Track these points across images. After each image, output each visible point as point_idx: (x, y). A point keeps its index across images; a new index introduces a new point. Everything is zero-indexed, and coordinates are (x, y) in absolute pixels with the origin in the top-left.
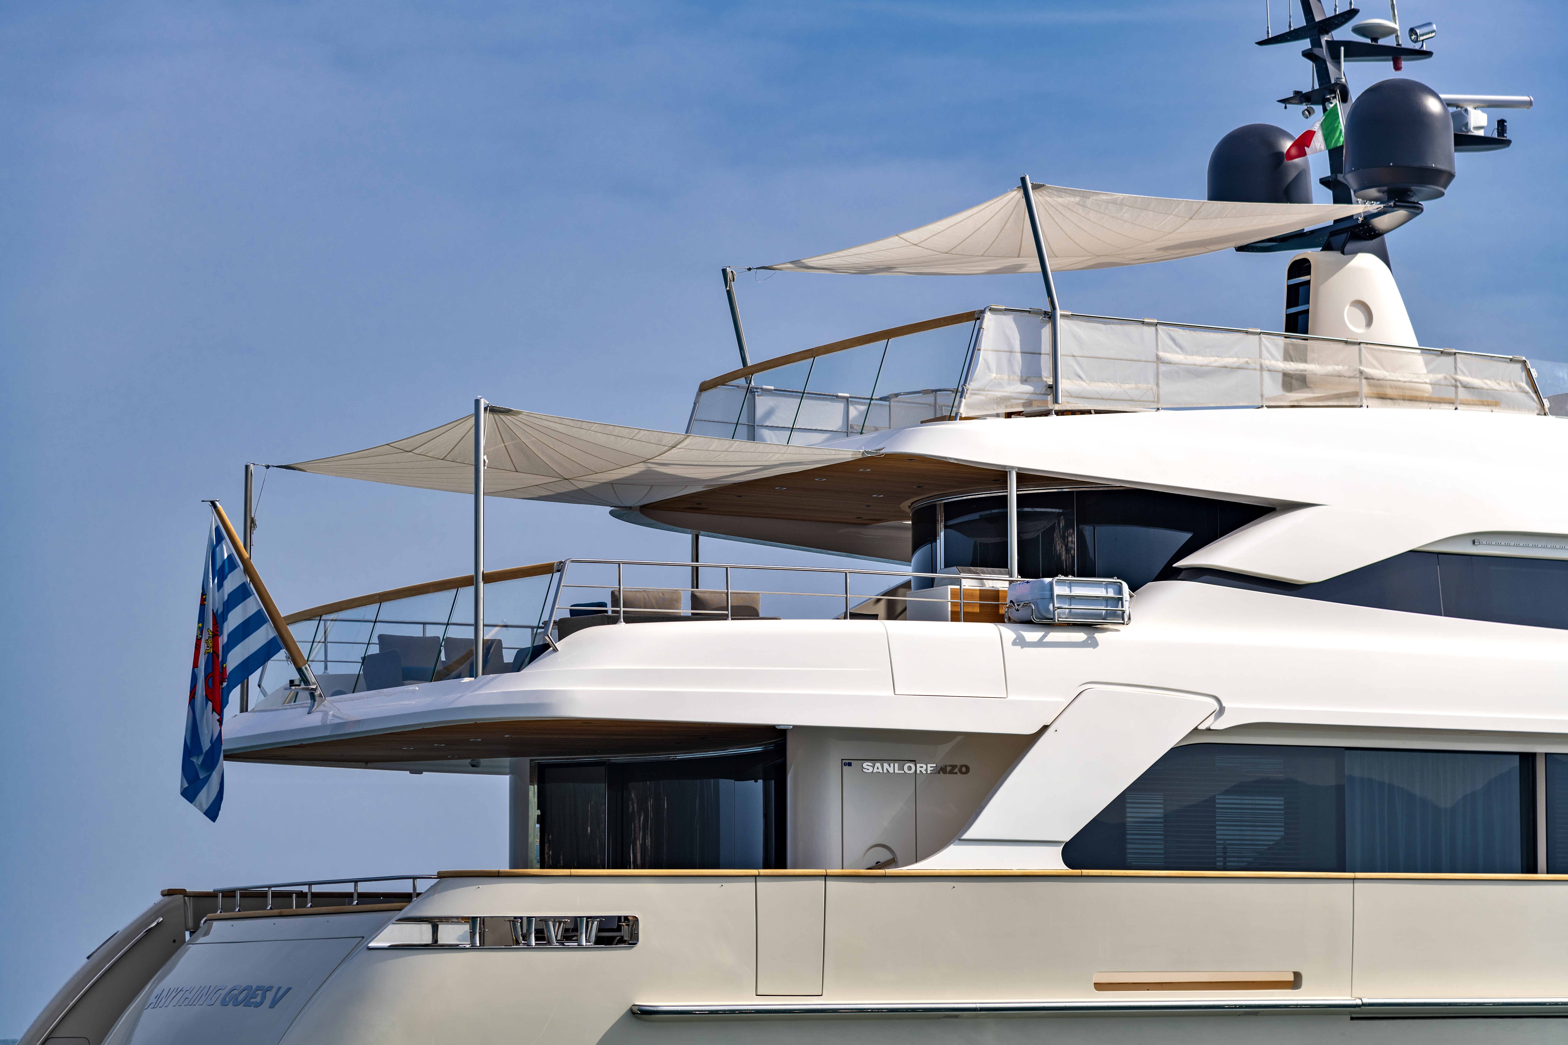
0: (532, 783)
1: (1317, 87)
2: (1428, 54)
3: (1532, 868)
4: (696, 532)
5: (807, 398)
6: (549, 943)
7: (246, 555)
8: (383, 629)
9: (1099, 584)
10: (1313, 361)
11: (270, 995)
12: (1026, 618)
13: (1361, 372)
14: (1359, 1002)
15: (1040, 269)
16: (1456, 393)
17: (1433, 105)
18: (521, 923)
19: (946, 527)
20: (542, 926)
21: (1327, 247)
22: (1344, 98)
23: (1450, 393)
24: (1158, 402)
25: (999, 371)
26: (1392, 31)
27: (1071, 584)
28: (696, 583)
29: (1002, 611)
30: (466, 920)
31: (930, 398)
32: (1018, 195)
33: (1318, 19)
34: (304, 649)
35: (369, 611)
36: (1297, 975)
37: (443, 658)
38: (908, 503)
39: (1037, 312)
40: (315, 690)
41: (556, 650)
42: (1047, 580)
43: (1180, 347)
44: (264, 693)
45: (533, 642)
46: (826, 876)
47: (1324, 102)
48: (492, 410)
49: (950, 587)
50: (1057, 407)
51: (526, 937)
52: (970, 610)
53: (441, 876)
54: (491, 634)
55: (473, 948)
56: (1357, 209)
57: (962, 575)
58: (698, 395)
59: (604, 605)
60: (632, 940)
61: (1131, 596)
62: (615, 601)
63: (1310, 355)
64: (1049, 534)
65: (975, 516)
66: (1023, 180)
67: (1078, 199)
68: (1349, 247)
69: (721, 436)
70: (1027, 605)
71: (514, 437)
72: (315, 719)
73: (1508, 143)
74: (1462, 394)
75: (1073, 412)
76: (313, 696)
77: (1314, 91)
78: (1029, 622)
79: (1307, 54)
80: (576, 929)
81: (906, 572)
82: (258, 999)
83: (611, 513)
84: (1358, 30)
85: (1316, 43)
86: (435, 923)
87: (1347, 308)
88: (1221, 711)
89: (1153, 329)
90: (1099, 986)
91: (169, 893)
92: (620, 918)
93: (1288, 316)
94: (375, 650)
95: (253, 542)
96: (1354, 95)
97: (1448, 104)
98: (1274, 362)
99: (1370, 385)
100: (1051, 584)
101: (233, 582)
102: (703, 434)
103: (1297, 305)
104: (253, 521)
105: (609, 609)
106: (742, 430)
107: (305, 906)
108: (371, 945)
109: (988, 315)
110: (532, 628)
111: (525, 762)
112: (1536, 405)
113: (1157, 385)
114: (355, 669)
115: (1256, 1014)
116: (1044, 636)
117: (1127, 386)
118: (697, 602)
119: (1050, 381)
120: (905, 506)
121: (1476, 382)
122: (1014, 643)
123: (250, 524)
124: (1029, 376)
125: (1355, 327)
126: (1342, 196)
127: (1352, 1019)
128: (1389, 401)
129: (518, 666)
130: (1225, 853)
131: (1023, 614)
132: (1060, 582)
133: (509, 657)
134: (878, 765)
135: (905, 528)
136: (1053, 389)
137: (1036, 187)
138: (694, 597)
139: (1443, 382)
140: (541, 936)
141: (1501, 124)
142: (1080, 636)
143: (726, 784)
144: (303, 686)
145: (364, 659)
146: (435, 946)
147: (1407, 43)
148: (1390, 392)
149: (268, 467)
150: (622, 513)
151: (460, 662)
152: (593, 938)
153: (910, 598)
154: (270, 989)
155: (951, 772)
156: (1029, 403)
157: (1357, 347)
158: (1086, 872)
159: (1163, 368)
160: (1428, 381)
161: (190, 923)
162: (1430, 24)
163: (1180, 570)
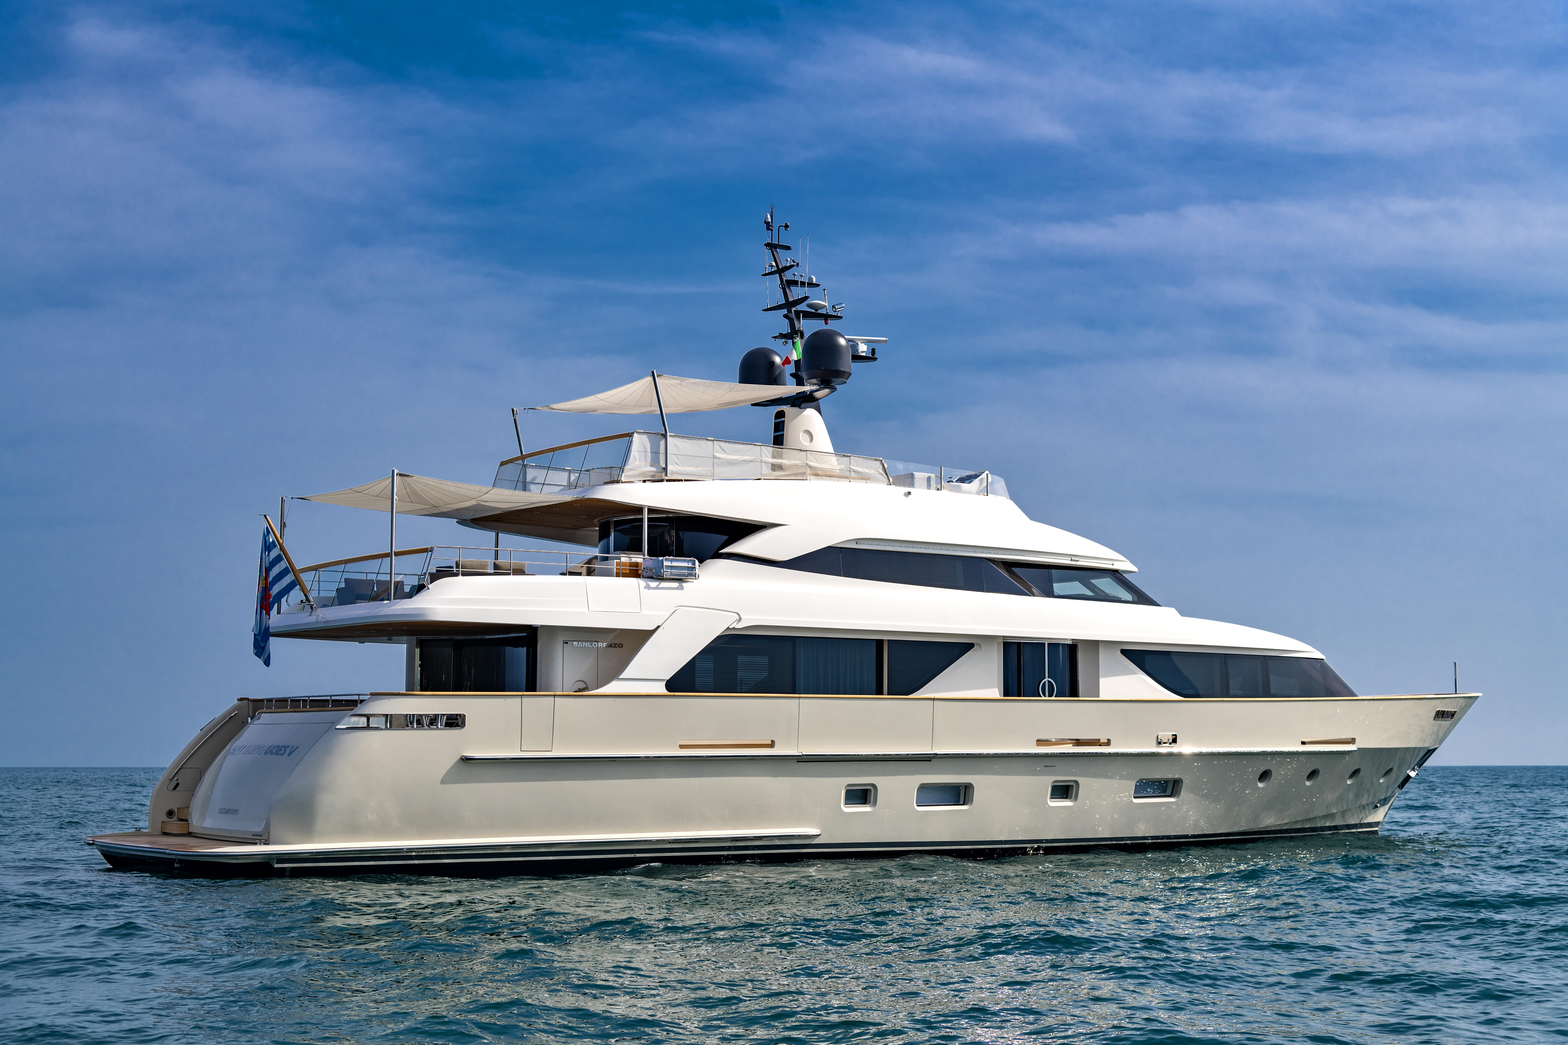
0: (417, 647)
1: (789, 331)
2: (841, 317)
3: (880, 692)
4: (497, 531)
5: (551, 470)
6: (423, 726)
7: (281, 542)
8: (346, 575)
9: (685, 561)
10: (785, 459)
11: (288, 750)
12: (650, 576)
13: (807, 464)
14: (801, 754)
15: (660, 412)
16: (850, 474)
17: (842, 341)
18: (410, 717)
19: (614, 531)
20: (420, 718)
21: (793, 405)
22: (802, 337)
23: (848, 474)
24: (714, 476)
25: (640, 460)
26: (825, 306)
27: (671, 561)
28: (496, 558)
29: (640, 572)
30: (383, 715)
31: (608, 471)
32: (651, 379)
33: (791, 300)
34: (308, 586)
35: (341, 567)
36: (773, 742)
37: (375, 589)
38: (597, 520)
39: (658, 434)
40: (313, 605)
41: (428, 588)
42: (661, 558)
43: (724, 451)
44: (289, 605)
45: (419, 583)
46: (554, 695)
47: (792, 338)
48: (401, 475)
49: (615, 561)
50: (667, 478)
51: (412, 723)
52: (624, 571)
53: (372, 694)
54: (399, 578)
55: (386, 728)
56: (807, 388)
57: (621, 555)
58: (499, 468)
59: (452, 567)
60: (463, 725)
61: (699, 566)
62: (458, 566)
63: (784, 456)
64: (662, 535)
65: (628, 526)
66: (653, 372)
67: (679, 381)
68: (803, 405)
69: (509, 488)
70: (651, 570)
71: (411, 487)
72: (313, 619)
73: (876, 359)
74: (853, 474)
75: (674, 481)
76: (312, 608)
77: (788, 333)
78: (652, 578)
79: (785, 316)
80: (435, 719)
81: (595, 552)
82: (282, 752)
83: (457, 522)
84: (808, 306)
85: (790, 311)
86: (368, 717)
87: (801, 433)
88: (740, 619)
89: (712, 442)
90: (682, 747)
91: (241, 699)
92: (457, 715)
93: (774, 437)
94: (343, 585)
95: (285, 534)
96: (807, 336)
97: (848, 341)
98: (767, 459)
99: (810, 469)
100: (663, 560)
101: (275, 553)
102: (501, 487)
103: (779, 432)
104: (284, 524)
105: (455, 569)
106: (520, 485)
107: (306, 707)
108: (337, 727)
109: (635, 435)
110: (419, 575)
111: (414, 639)
112: (886, 480)
113: (713, 468)
114: (334, 594)
115: (753, 759)
116: (659, 585)
117: (699, 469)
118: (496, 567)
119: (664, 466)
120: (596, 521)
121: (860, 469)
122: (645, 588)
123: (283, 525)
124: (655, 462)
125: (804, 442)
126: (800, 382)
127: (798, 762)
128: (819, 477)
129: (410, 595)
130: (741, 682)
131: (649, 574)
132: (667, 560)
133: (407, 589)
134: (580, 643)
135: (596, 531)
136: (665, 469)
137: (658, 376)
138: (495, 564)
139: (844, 469)
140: (419, 722)
141: (873, 351)
142: (675, 584)
143: (509, 649)
144: (307, 603)
145: (337, 589)
146: (368, 727)
147: (831, 313)
148: (819, 472)
149: (292, 498)
150: (462, 522)
151: (384, 592)
152: (444, 724)
153: (596, 566)
154: (288, 747)
155: (614, 647)
156: (653, 476)
157: (805, 452)
158: (676, 694)
159: (716, 461)
160: (838, 468)
161: (251, 714)
162: (841, 304)
163: (722, 554)
